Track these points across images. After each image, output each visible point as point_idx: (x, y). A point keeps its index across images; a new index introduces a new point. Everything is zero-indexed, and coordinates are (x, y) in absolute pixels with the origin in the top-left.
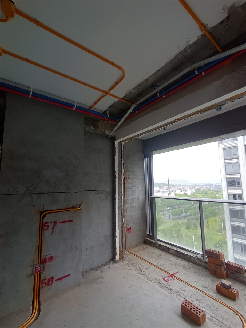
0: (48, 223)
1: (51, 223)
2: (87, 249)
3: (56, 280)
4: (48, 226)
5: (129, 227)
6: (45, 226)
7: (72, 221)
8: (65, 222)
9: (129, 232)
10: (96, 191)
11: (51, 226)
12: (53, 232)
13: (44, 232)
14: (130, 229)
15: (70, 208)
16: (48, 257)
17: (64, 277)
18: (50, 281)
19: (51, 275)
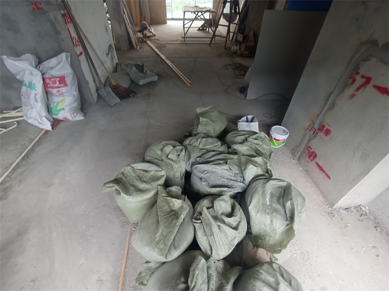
0: (359, 74)
3: (316, 163)
4: (354, 81)
6: (352, 78)
8: (383, 91)
11: (359, 81)
12: (353, 96)
16: (327, 127)
17: (324, 171)
18: (313, 155)
19: (316, 152)
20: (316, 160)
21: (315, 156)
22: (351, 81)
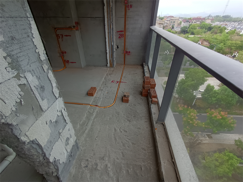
0: (59, 35)
1: (60, 35)
2: (90, 55)
3: (71, 62)
4: (60, 37)
5: (128, 51)
6: (58, 36)
7: (70, 36)
8: (67, 36)
9: (128, 54)
10: (92, 17)
11: (61, 36)
12: (62, 40)
13: (59, 39)
14: (129, 52)
15: (67, 28)
16: (64, 51)
17: (74, 62)
18: (68, 62)
19: (68, 60)
20: (69, 62)
21: (68, 61)
22: (59, 37)
